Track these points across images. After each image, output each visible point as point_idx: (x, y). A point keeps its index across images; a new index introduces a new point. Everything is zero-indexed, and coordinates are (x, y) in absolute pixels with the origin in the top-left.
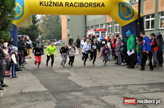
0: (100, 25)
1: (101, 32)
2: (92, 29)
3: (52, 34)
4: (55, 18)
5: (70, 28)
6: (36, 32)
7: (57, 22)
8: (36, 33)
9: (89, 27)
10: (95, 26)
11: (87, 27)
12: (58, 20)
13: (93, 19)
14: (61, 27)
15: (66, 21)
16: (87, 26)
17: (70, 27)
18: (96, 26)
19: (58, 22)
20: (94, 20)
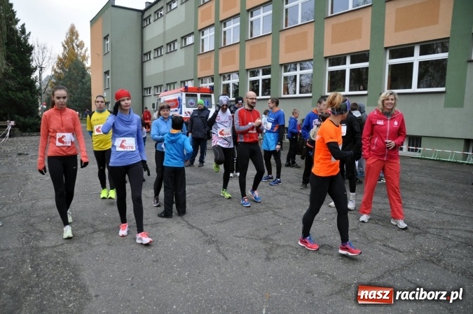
0: (179, 83)
1: (201, 96)
2: (170, 90)
3: (73, 102)
4: (78, 73)
5: (110, 89)
6: (31, 96)
7: (81, 81)
8: (31, 98)
9: (150, 88)
10: (165, 85)
11: (147, 89)
12: (83, 78)
13: (161, 70)
14: (89, 88)
15: (101, 74)
16: (145, 86)
17: (110, 86)
18: (167, 84)
19: (84, 80)
20: (164, 72)
